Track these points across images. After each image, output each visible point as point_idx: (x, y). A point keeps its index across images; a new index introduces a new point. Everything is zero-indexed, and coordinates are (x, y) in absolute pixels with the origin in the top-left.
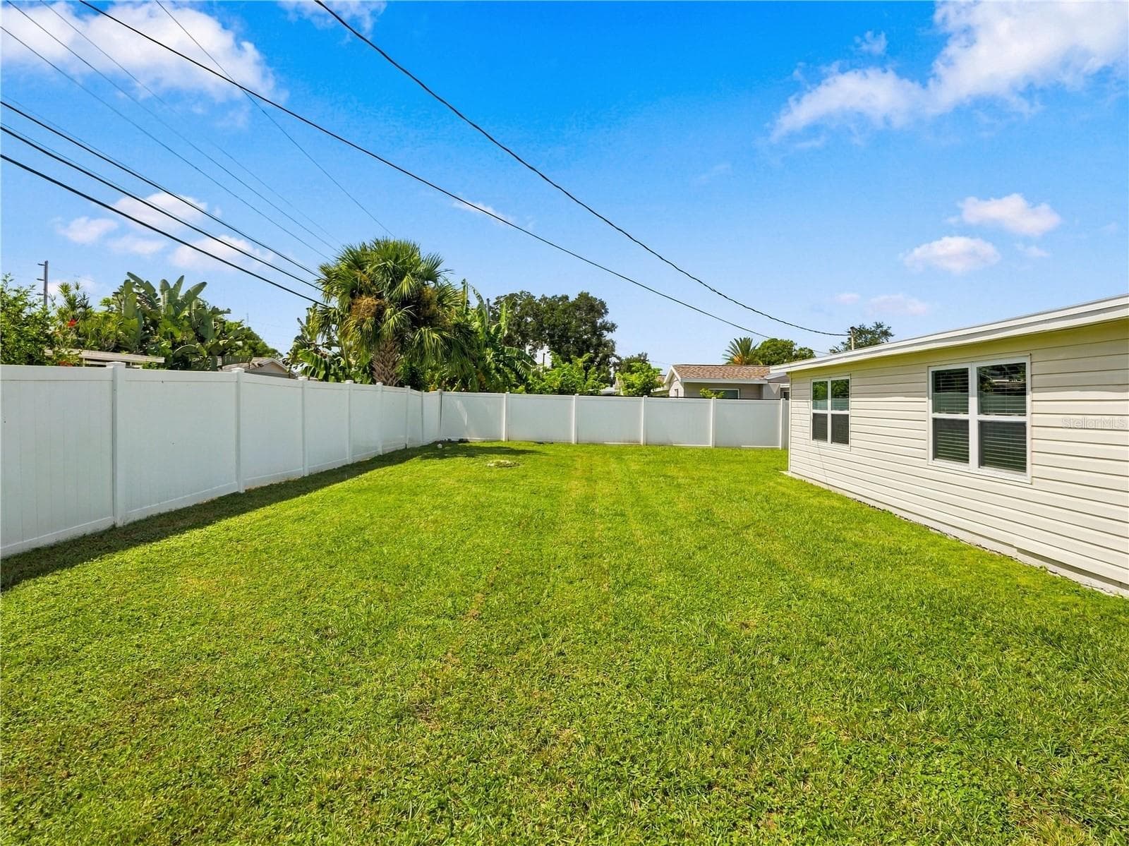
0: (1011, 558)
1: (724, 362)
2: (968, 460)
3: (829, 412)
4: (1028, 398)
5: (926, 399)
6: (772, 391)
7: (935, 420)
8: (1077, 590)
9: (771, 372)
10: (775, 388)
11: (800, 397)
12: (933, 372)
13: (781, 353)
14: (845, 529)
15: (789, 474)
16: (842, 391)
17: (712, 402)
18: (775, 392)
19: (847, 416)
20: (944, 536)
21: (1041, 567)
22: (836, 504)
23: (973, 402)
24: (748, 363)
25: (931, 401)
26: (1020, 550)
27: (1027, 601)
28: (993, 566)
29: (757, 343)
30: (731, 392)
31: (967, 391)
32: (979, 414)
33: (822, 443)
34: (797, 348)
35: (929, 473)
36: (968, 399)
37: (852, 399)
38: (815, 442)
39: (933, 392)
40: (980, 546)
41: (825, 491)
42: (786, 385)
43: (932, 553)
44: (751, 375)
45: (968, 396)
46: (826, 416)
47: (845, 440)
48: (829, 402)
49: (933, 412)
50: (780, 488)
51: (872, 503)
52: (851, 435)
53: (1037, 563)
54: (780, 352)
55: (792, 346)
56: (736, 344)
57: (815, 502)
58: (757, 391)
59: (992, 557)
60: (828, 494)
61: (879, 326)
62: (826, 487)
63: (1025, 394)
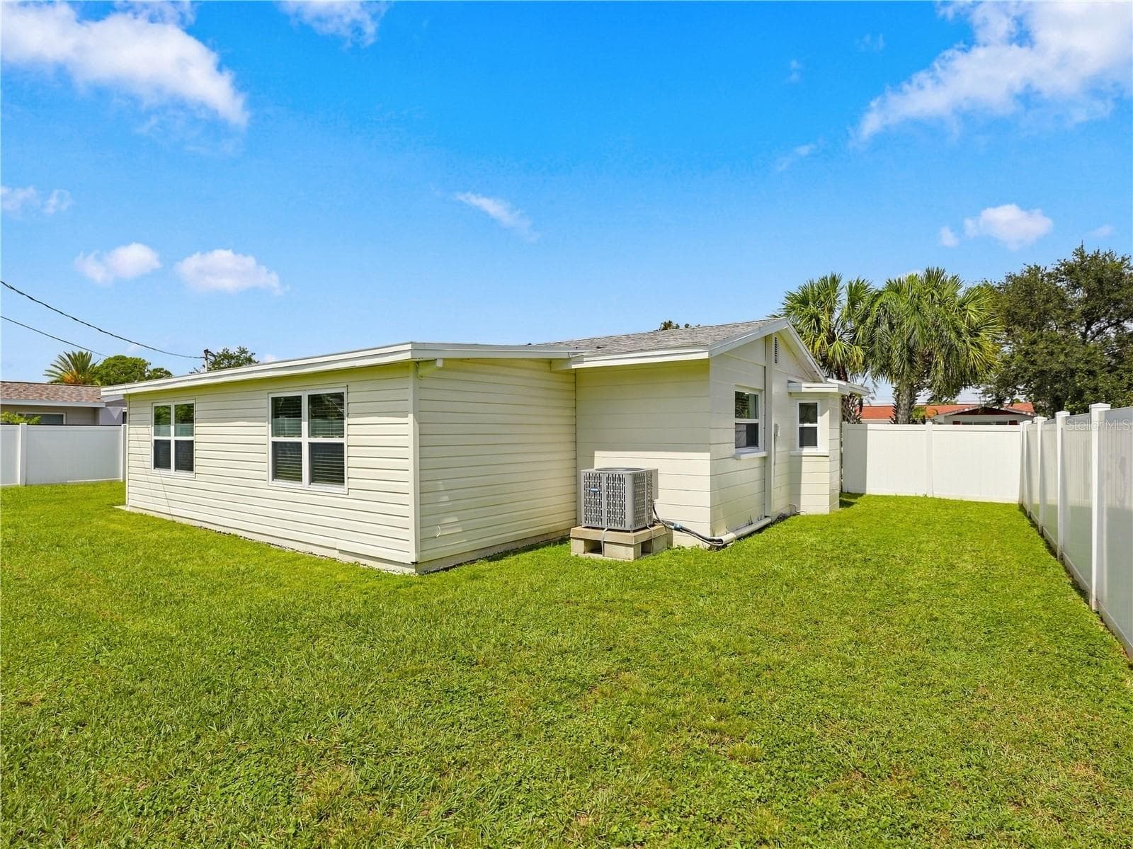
0: (335, 560)
1: (47, 380)
2: (301, 478)
3: (173, 439)
4: (345, 422)
5: (266, 424)
6: (112, 415)
7: (274, 444)
8: (378, 575)
9: (103, 394)
10: (116, 412)
11: (141, 422)
12: (272, 398)
13: (131, 373)
14: (184, 560)
15: (128, 509)
16: (186, 417)
17: (20, 429)
18: (116, 417)
19: (192, 442)
20: (282, 549)
21: (355, 563)
22: (177, 534)
23: (305, 425)
24: (84, 383)
25: (270, 425)
26: (341, 551)
27: (341, 594)
28: (319, 568)
29: (97, 360)
30: (53, 417)
31: (301, 417)
32: (309, 437)
33: (163, 472)
34: (151, 368)
35: (270, 493)
36: (301, 423)
37: (197, 425)
38: (158, 471)
39: (272, 418)
40: (312, 553)
41: (169, 522)
42: (125, 409)
43: (269, 569)
44: (84, 397)
45: (301, 420)
46: (169, 442)
47: (190, 467)
48: (172, 428)
49: (272, 436)
50: (112, 526)
51: (218, 529)
52: (197, 462)
53: (351, 559)
54: (127, 370)
55: (146, 365)
56: (68, 359)
57: (154, 536)
58: (91, 415)
59: (319, 561)
60: (172, 525)
61: (243, 351)
62: (169, 518)
63: (343, 419)
